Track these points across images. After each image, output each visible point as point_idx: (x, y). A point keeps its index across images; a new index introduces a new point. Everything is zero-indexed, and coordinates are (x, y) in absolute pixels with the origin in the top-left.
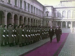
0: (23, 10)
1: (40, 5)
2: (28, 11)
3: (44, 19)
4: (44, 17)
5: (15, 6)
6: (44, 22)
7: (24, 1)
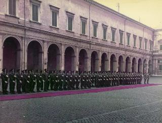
0: (99, 41)
1: (144, 28)
2: (112, 42)
3: (153, 56)
4: (154, 52)
5: (81, 35)
6: (154, 62)
7: (103, 25)
